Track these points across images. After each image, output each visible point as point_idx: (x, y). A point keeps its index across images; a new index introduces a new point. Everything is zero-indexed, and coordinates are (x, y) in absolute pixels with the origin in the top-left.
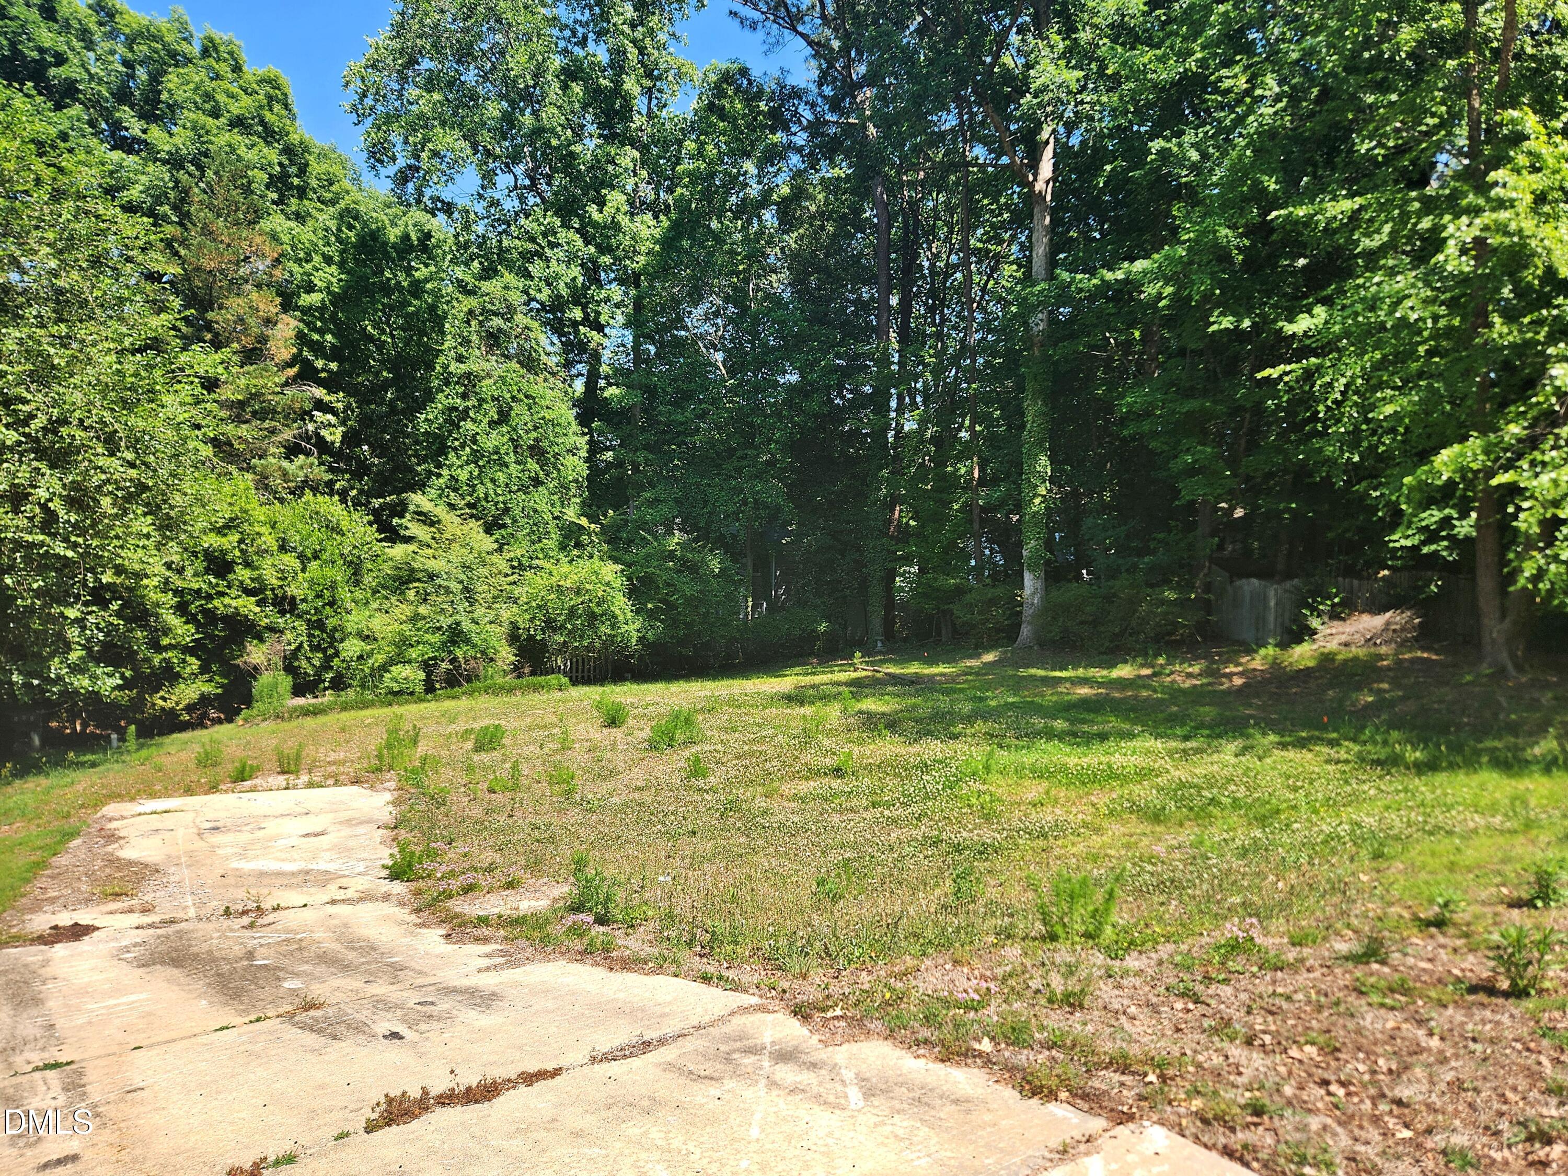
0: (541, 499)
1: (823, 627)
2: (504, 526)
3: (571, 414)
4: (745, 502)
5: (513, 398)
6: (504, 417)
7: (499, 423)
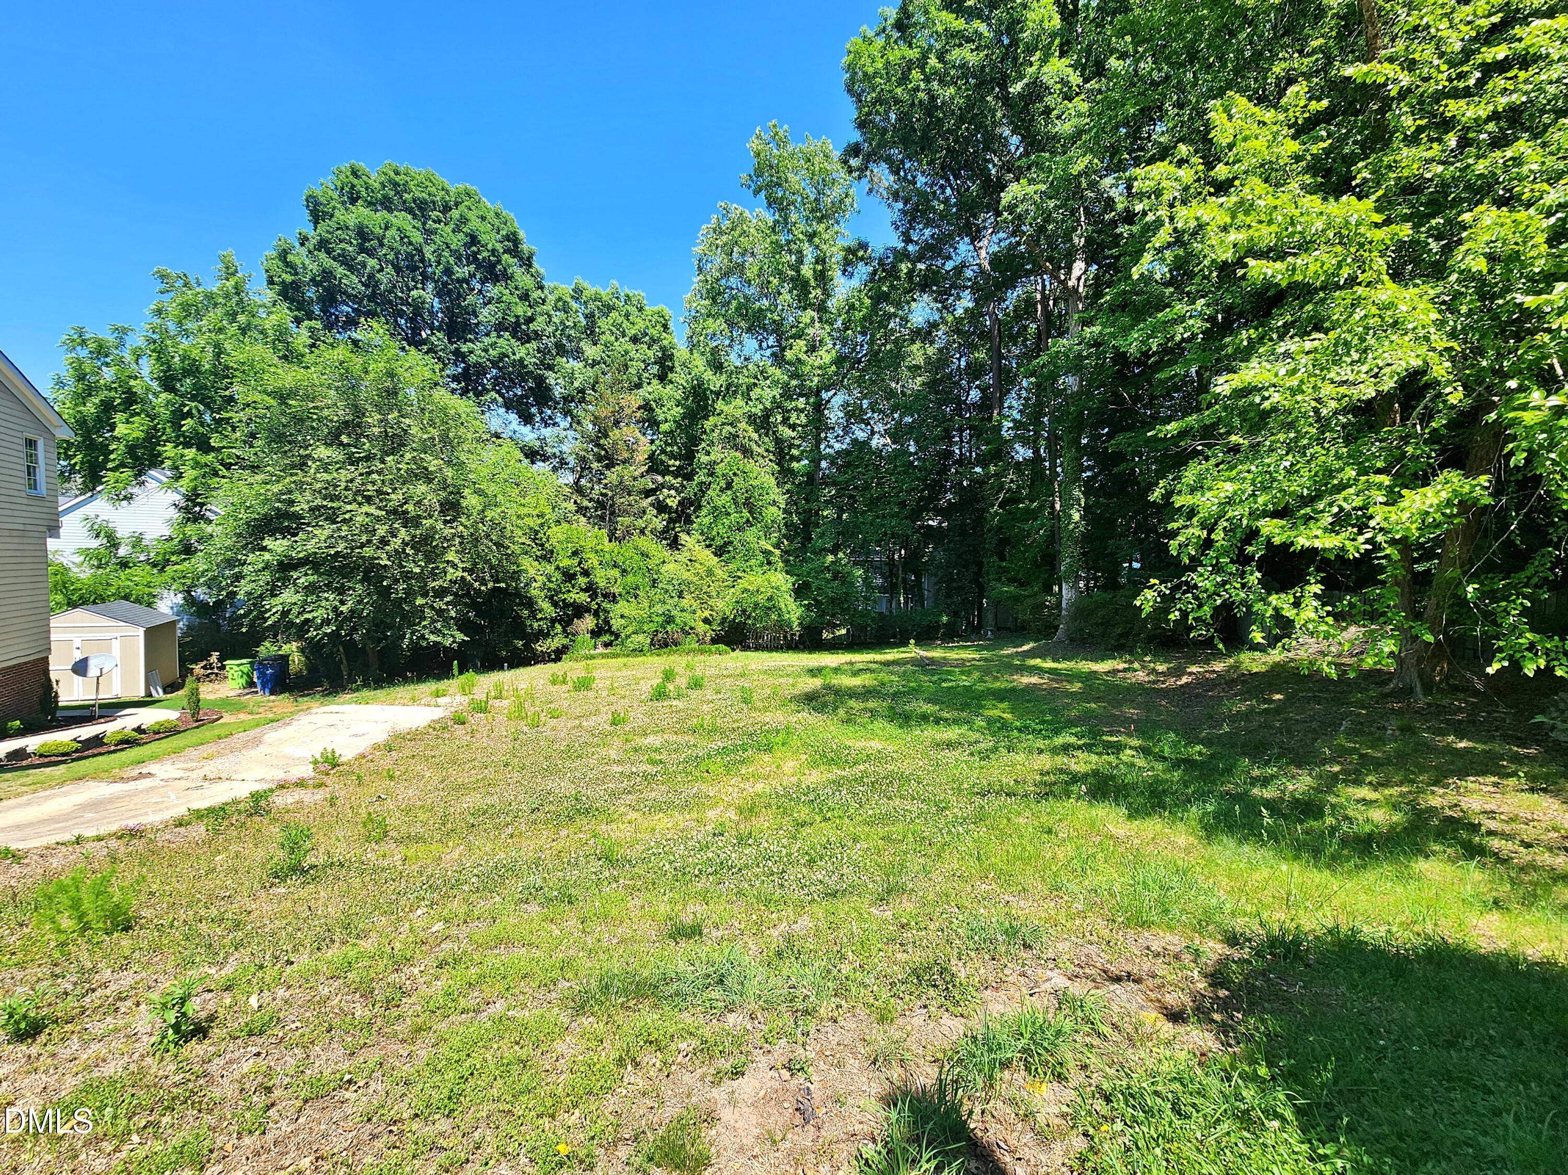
0: (751, 535)
1: (945, 619)
2: (729, 552)
3: (773, 481)
4: (885, 534)
5: (735, 474)
6: (729, 486)
7: (727, 488)
